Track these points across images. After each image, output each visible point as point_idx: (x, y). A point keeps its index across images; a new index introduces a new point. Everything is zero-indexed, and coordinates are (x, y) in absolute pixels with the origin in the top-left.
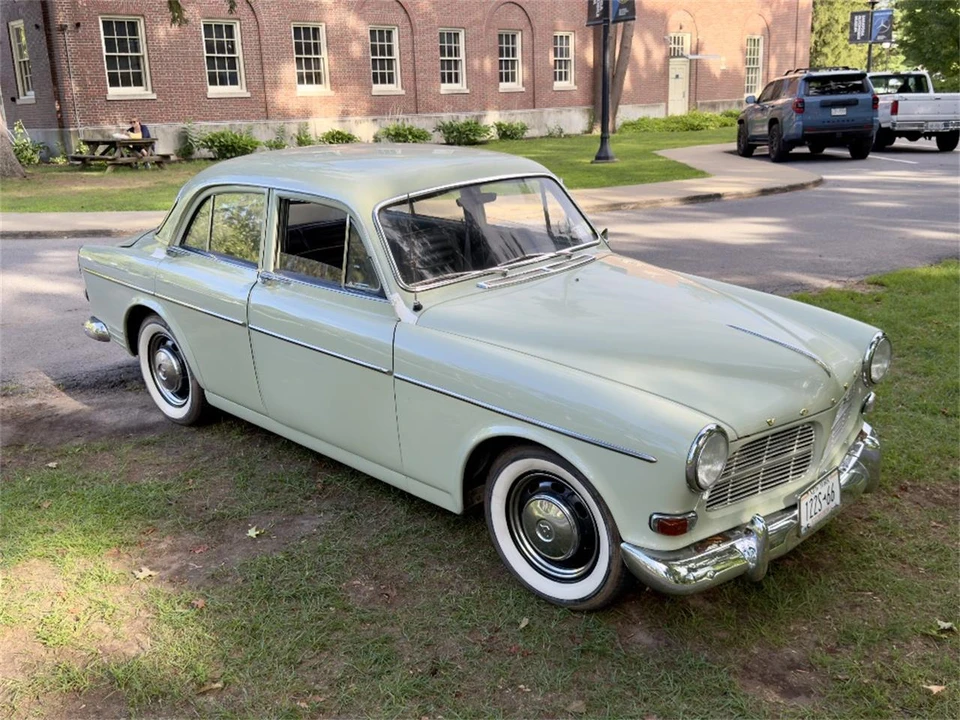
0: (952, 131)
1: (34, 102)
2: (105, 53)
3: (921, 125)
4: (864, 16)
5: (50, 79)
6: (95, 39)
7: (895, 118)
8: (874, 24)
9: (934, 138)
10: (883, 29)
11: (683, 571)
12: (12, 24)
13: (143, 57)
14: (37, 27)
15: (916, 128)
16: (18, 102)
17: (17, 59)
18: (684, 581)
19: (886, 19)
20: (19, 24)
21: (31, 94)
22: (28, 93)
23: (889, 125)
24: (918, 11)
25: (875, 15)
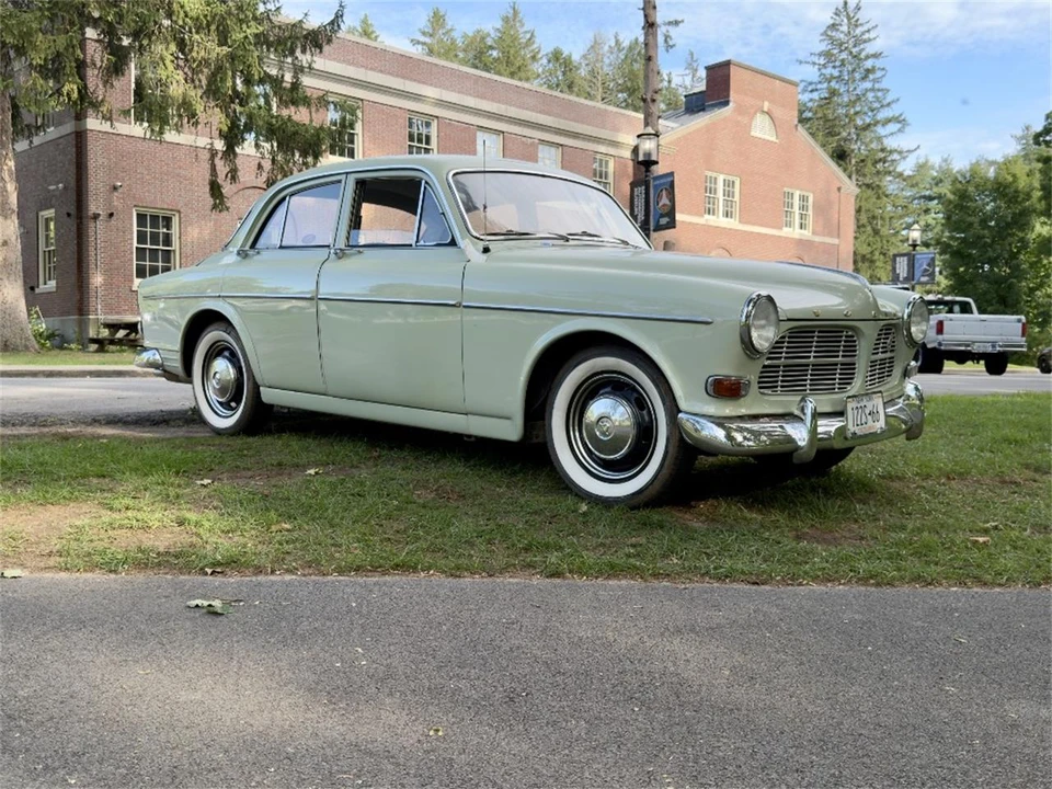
0: (999, 353)
1: (54, 290)
2: (135, 244)
3: (968, 346)
4: (906, 258)
5: (75, 267)
6: (127, 230)
7: (940, 337)
8: (917, 265)
9: (982, 362)
10: (926, 270)
11: (739, 437)
12: (41, 213)
13: (174, 251)
14: (69, 215)
15: (963, 348)
16: (37, 291)
17: (42, 247)
18: (740, 445)
19: (928, 261)
20: (50, 213)
21: (52, 284)
22: (49, 282)
23: (934, 345)
24: (962, 269)
25: (918, 256)
